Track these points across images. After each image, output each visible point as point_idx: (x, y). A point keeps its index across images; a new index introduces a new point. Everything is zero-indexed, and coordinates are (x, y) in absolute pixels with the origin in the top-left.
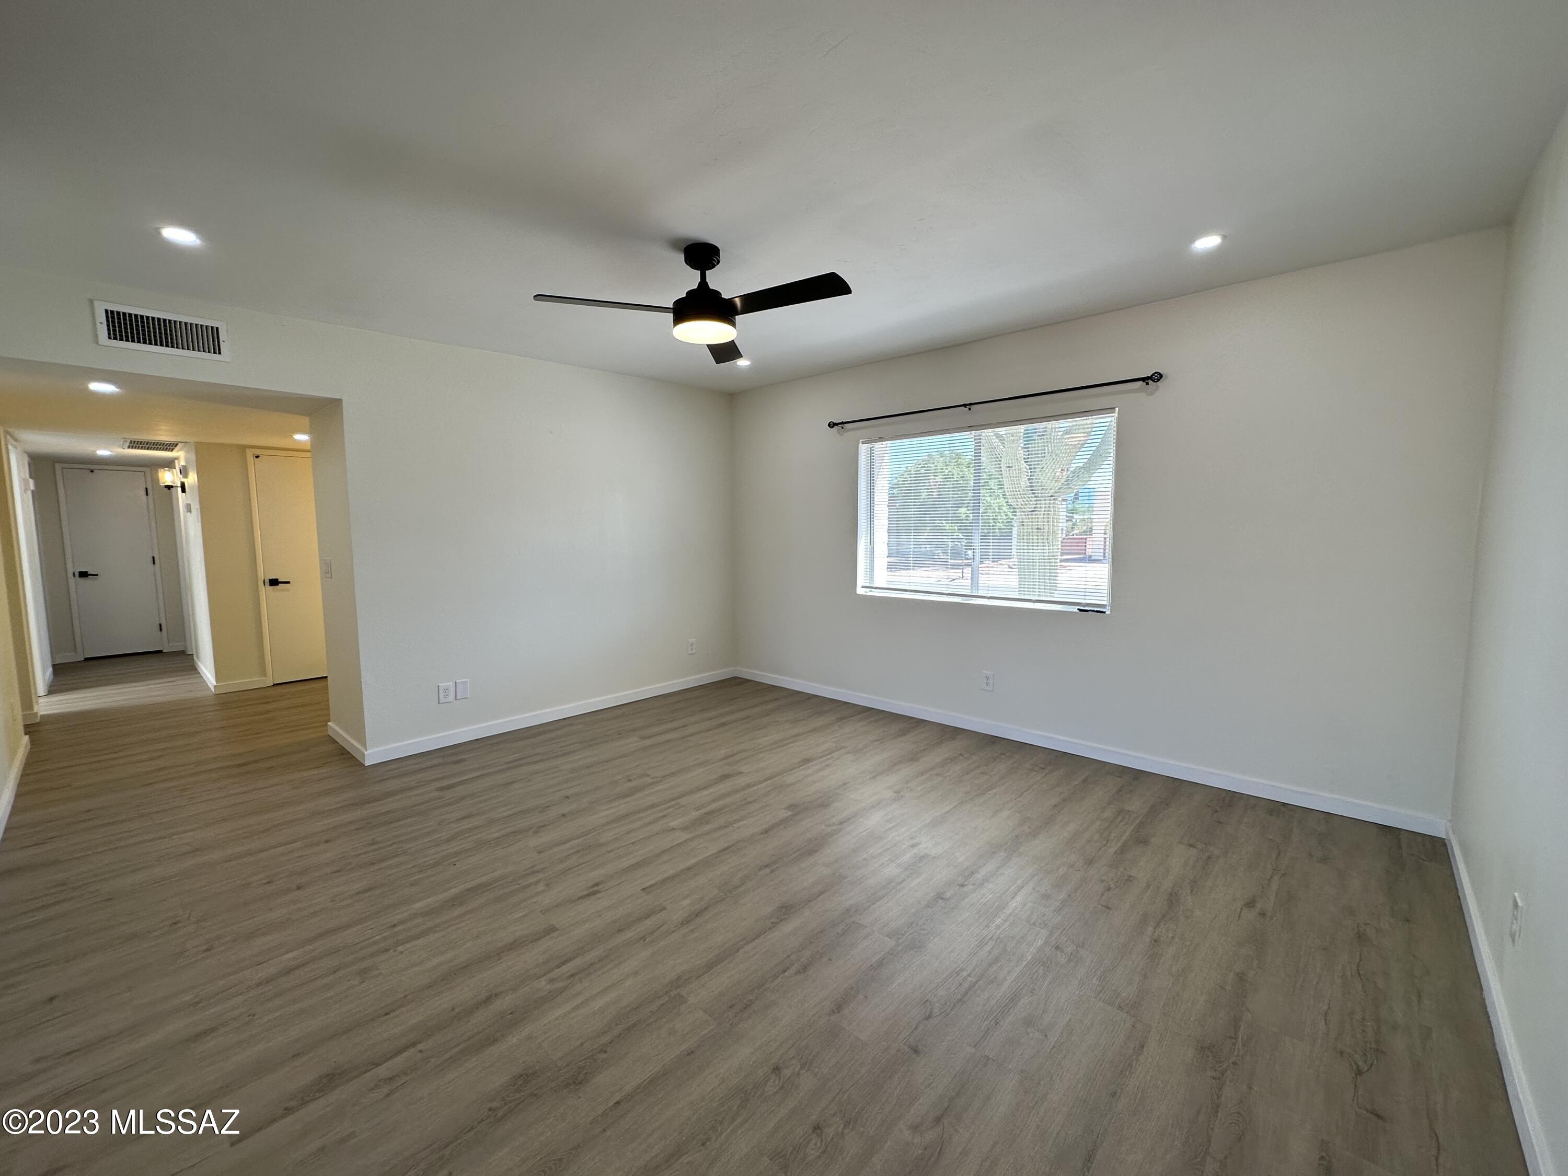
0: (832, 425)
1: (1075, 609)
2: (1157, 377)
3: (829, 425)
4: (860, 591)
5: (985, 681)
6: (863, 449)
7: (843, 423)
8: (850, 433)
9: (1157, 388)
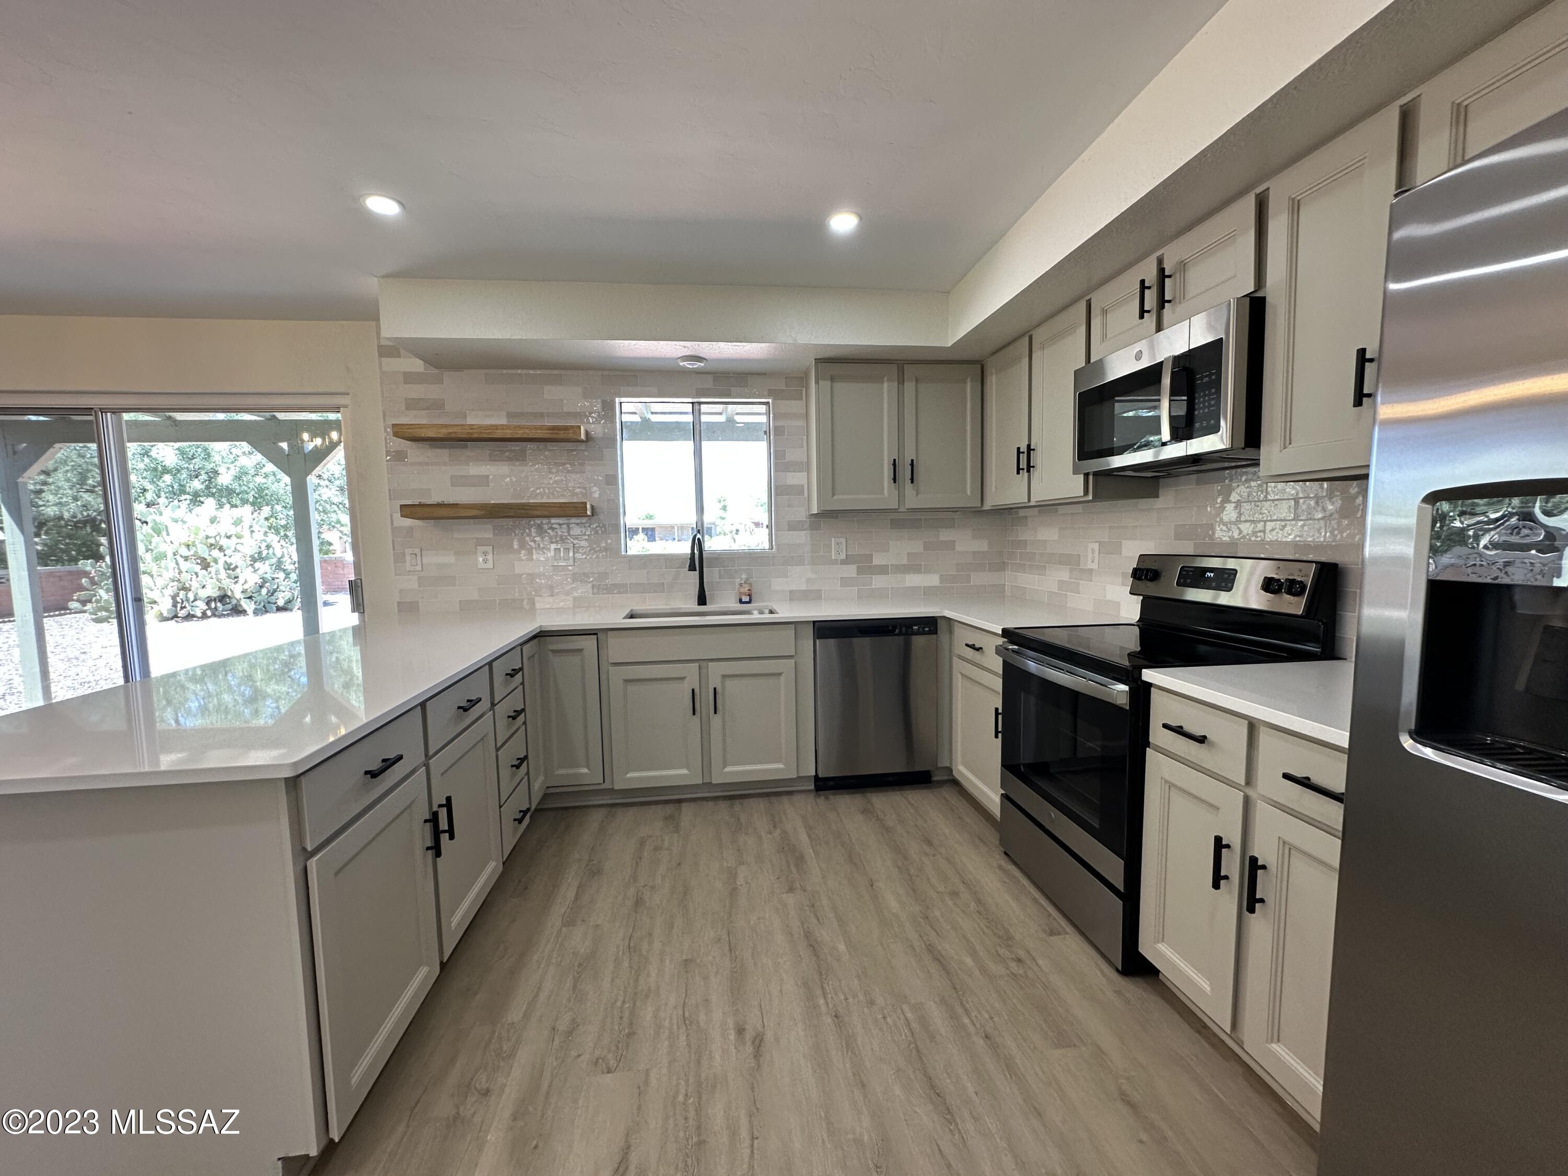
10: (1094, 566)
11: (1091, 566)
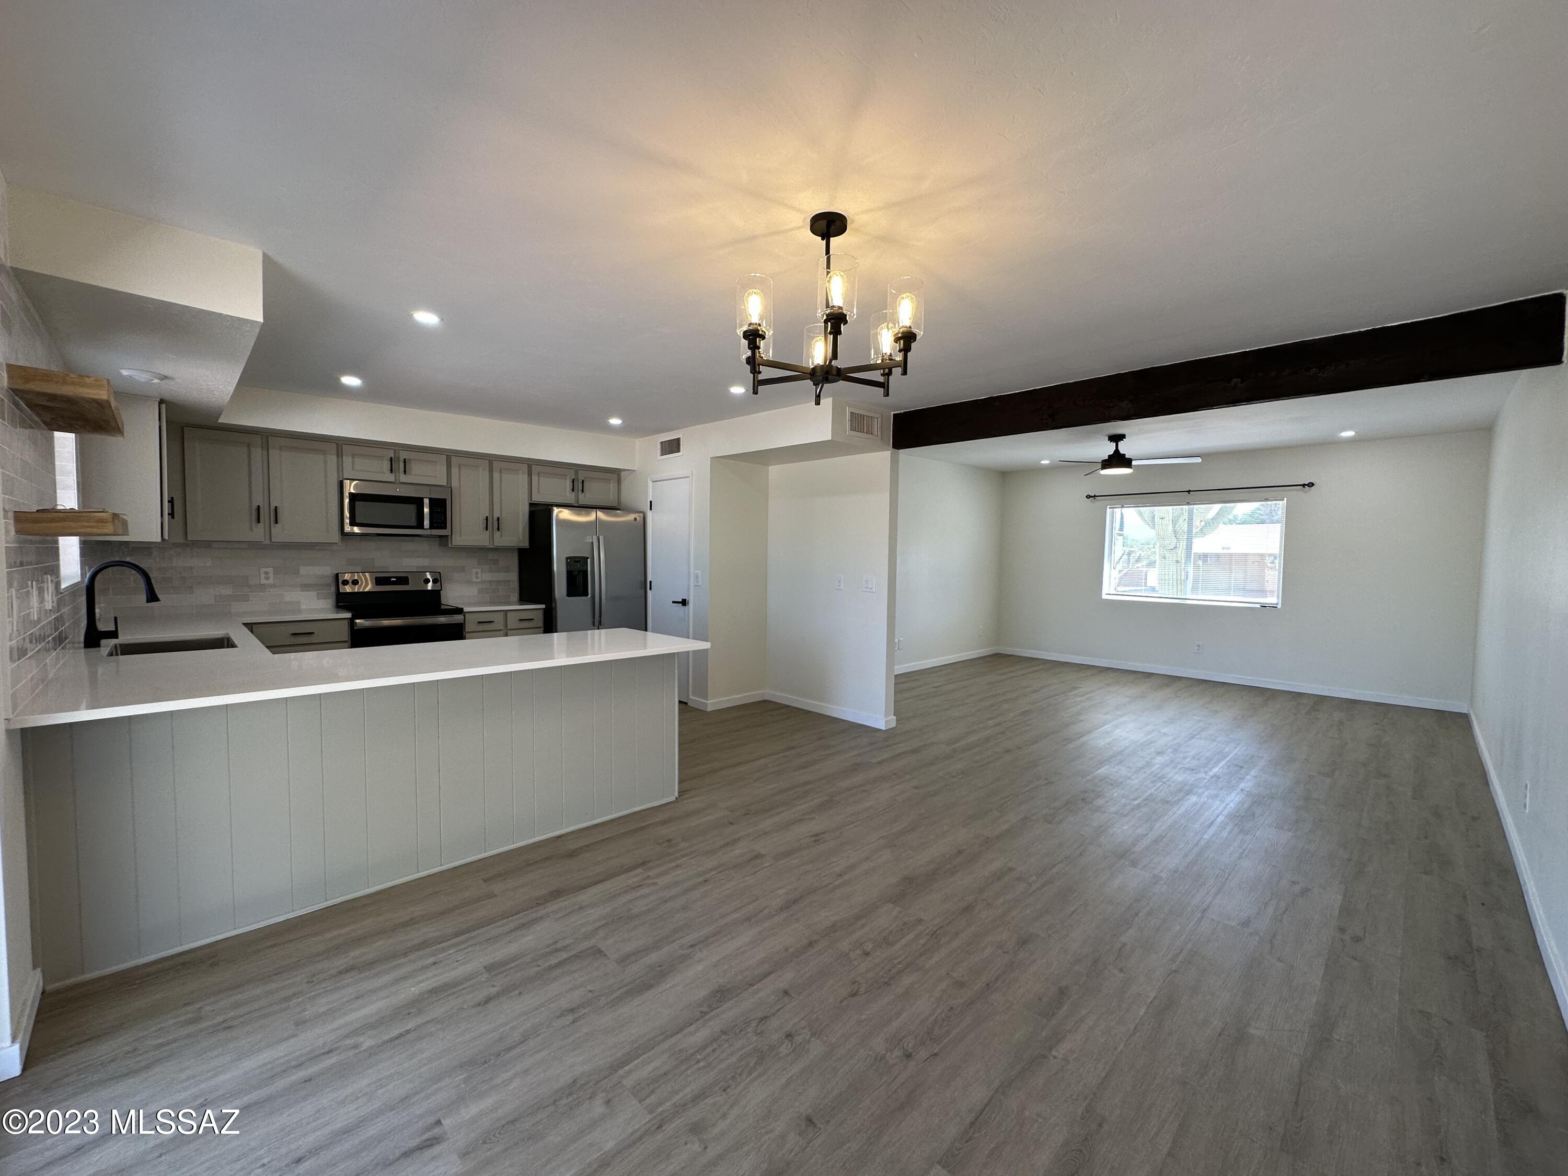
0: (1088, 497)
1: (1258, 606)
2: (1311, 485)
3: (1087, 497)
4: (1104, 597)
5: (1197, 648)
6: (1108, 510)
7: (1095, 496)
8: (1099, 503)
9: (1310, 490)
10: (271, 581)
11: (263, 581)
